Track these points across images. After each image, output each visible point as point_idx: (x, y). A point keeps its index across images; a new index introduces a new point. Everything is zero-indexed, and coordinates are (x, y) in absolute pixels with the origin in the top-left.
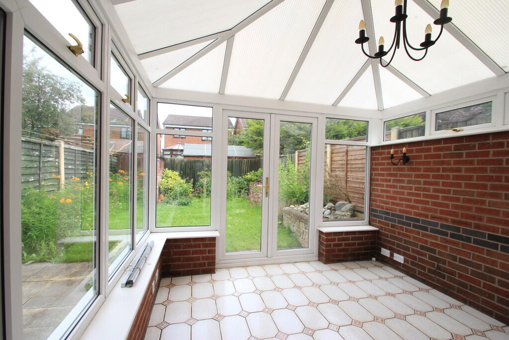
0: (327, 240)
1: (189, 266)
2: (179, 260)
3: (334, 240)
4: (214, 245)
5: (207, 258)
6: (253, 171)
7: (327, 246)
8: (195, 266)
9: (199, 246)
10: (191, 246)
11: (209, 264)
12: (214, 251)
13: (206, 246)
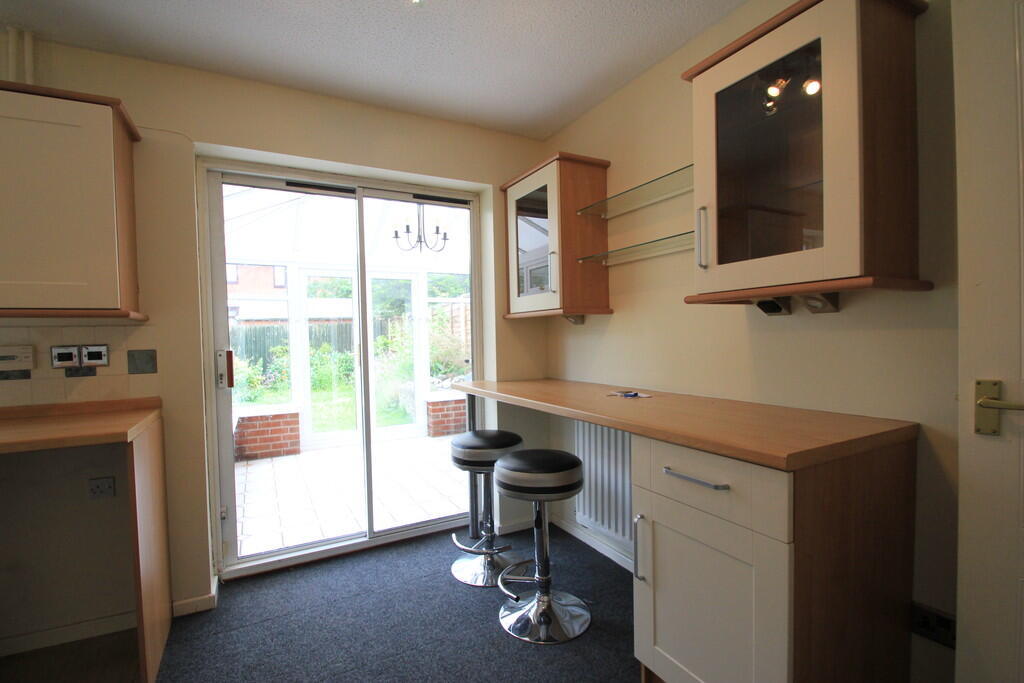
0: (434, 411)
1: (268, 447)
2: (255, 441)
3: (441, 410)
4: (297, 422)
5: (290, 437)
7: (434, 417)
8: (275, 446)
9: (278, 424)
10: (269, 425)
11: (292, 444)
12: (297, 429)
13: (288, 423)
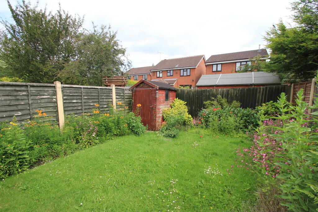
6: (271, 102)
